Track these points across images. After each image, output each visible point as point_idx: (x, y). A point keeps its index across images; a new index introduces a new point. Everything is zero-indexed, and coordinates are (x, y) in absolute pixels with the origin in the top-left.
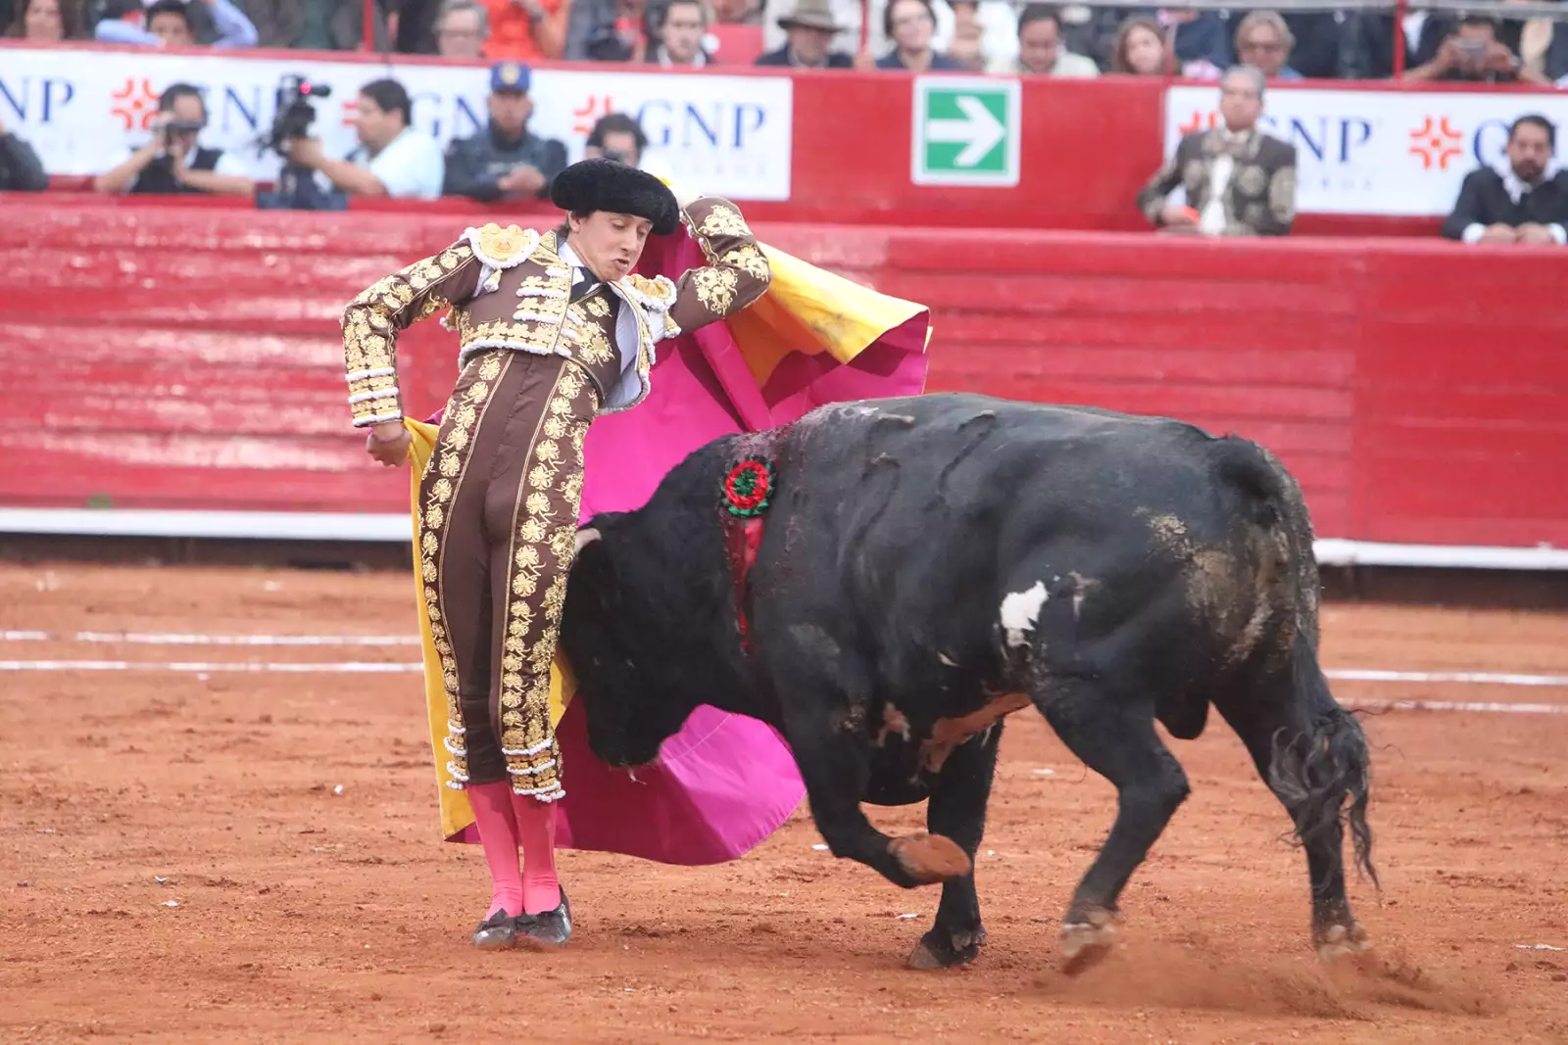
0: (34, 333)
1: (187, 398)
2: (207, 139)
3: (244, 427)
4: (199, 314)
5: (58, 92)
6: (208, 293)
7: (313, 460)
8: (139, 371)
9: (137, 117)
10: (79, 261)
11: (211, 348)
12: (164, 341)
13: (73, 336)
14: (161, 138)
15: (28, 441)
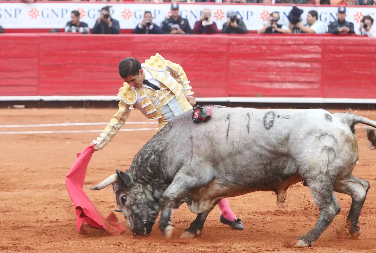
0: (245, 62)
1: (275, 75)
2: (279, 23)
3: (287, 80)
4: (278, 58)
5: (250, 14)
6: (280, 53)
7: (302, 87)
8: (266, 70)
9: (265, 18)
10: (254, 47)
11: (280, 64)
12: (272, 63)
13: (253, 62)
14: (270, 22)
15: (244, 84)
